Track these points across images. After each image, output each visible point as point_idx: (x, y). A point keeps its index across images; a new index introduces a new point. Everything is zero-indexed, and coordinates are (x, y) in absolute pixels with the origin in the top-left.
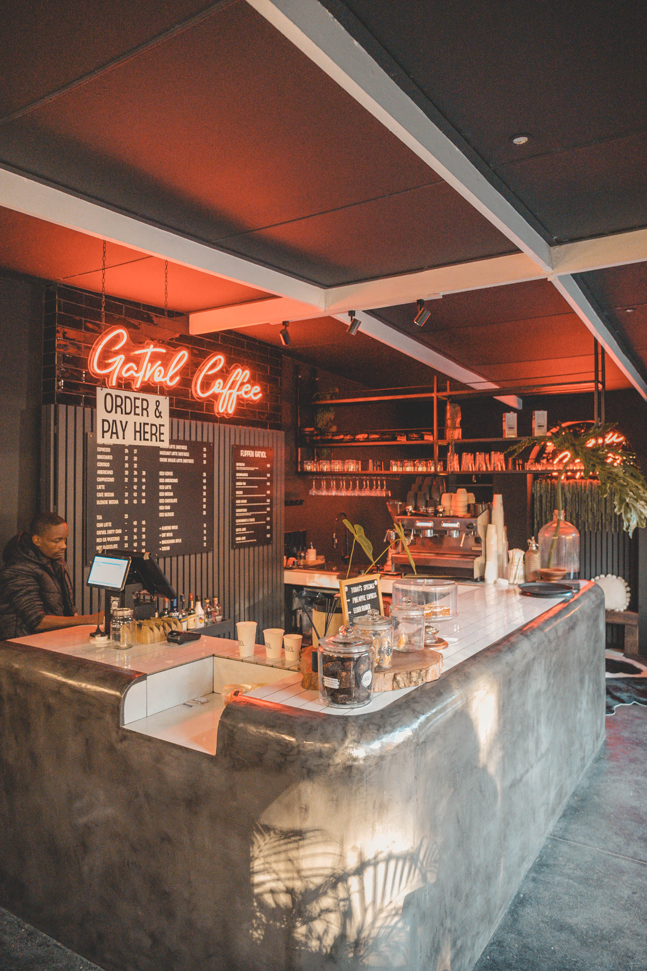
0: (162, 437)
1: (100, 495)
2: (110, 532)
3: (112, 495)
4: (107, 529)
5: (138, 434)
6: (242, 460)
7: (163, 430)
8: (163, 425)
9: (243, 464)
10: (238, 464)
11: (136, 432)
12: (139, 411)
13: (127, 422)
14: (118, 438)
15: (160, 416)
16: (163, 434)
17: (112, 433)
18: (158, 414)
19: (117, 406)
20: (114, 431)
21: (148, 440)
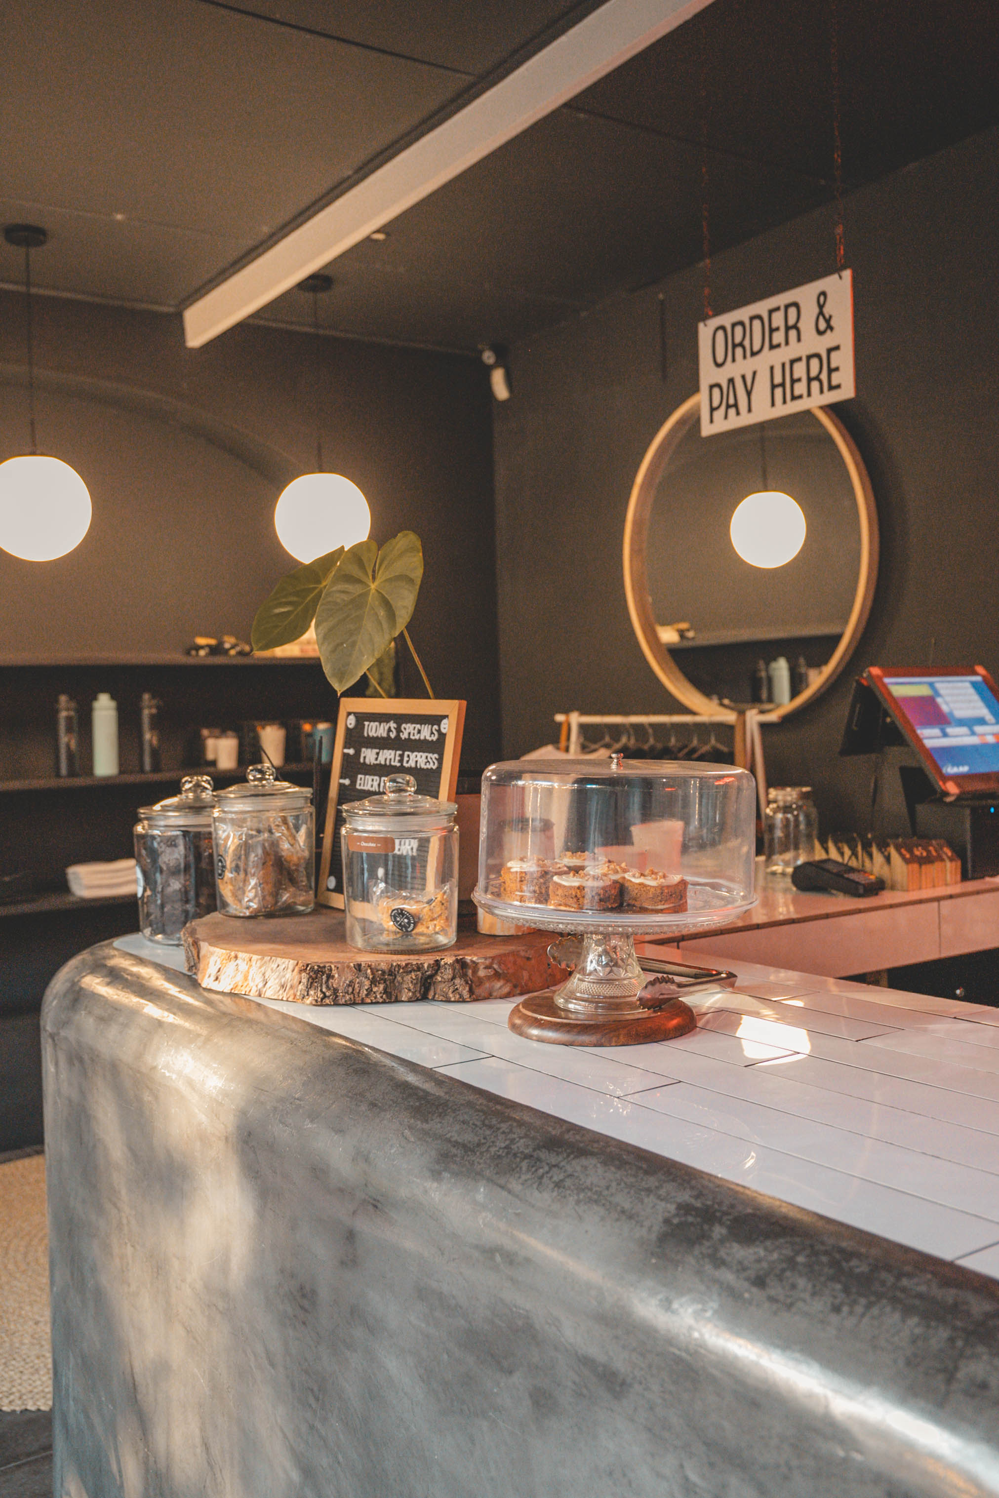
0: (836, 379)
5: (779, 392)
7: (836, 359)
8: (837, 348)
11: (774, 387)
12: (778, 337)
13: (755, 373)
14: (738, 413)
15: (830, 327)
16: (837, 369)
17: (728, 406)
18: (822, 325)
19: (734, 346)
20: (731, 401)
21: (800, 397)
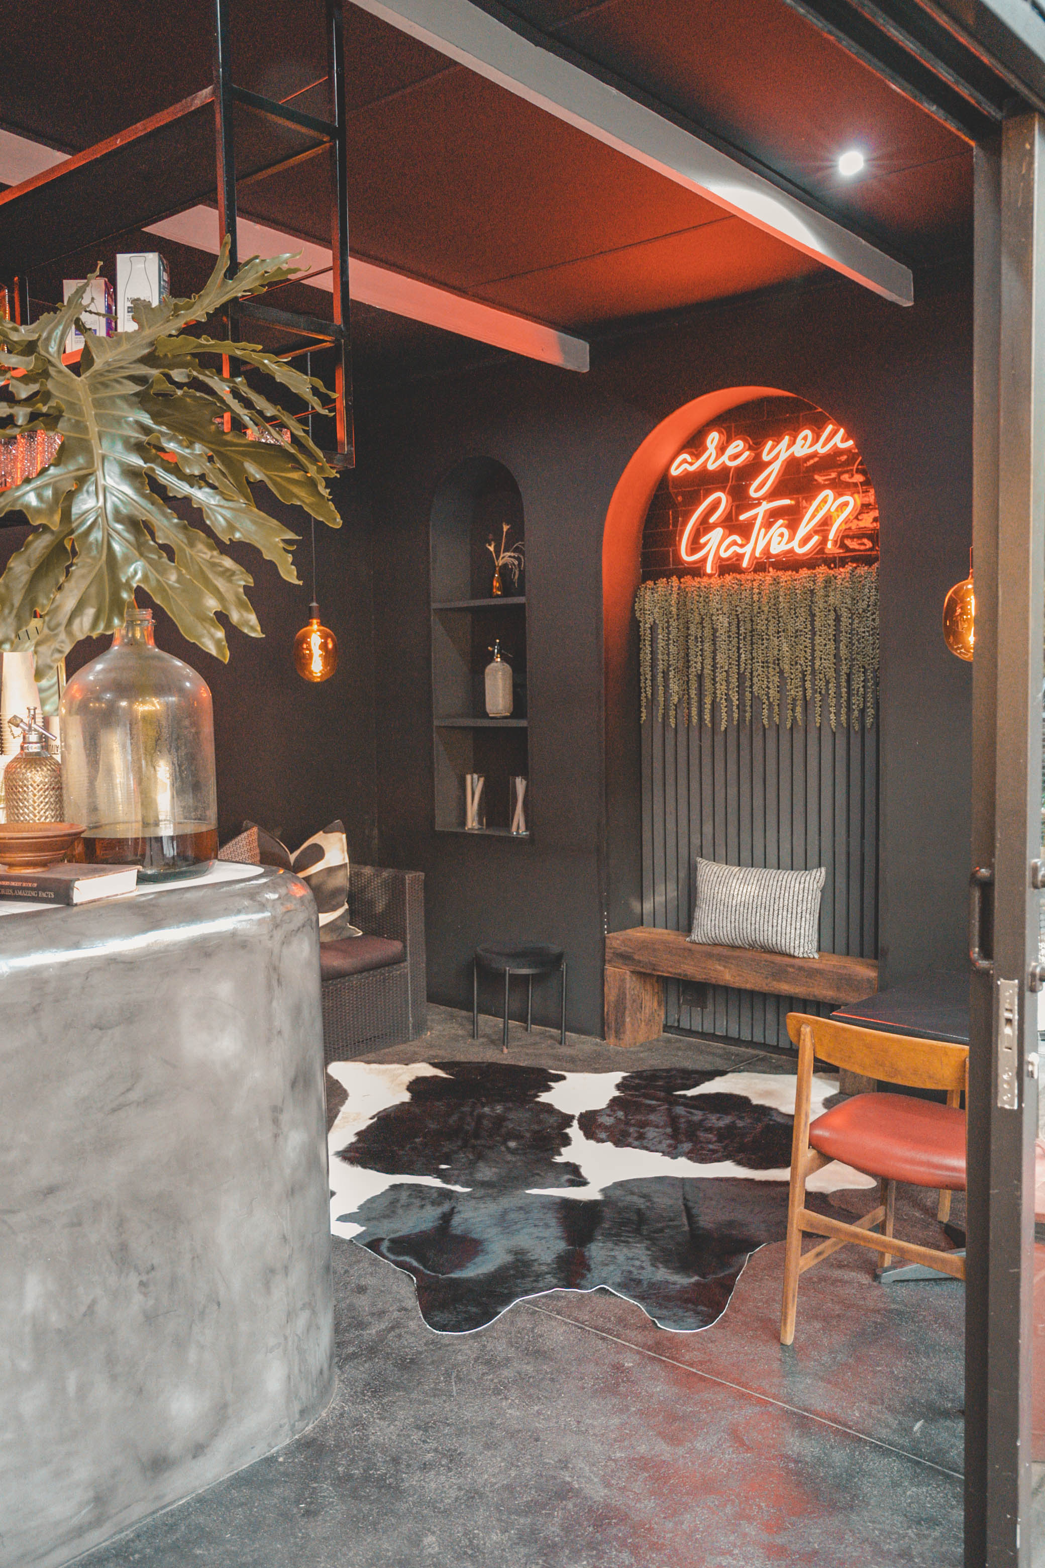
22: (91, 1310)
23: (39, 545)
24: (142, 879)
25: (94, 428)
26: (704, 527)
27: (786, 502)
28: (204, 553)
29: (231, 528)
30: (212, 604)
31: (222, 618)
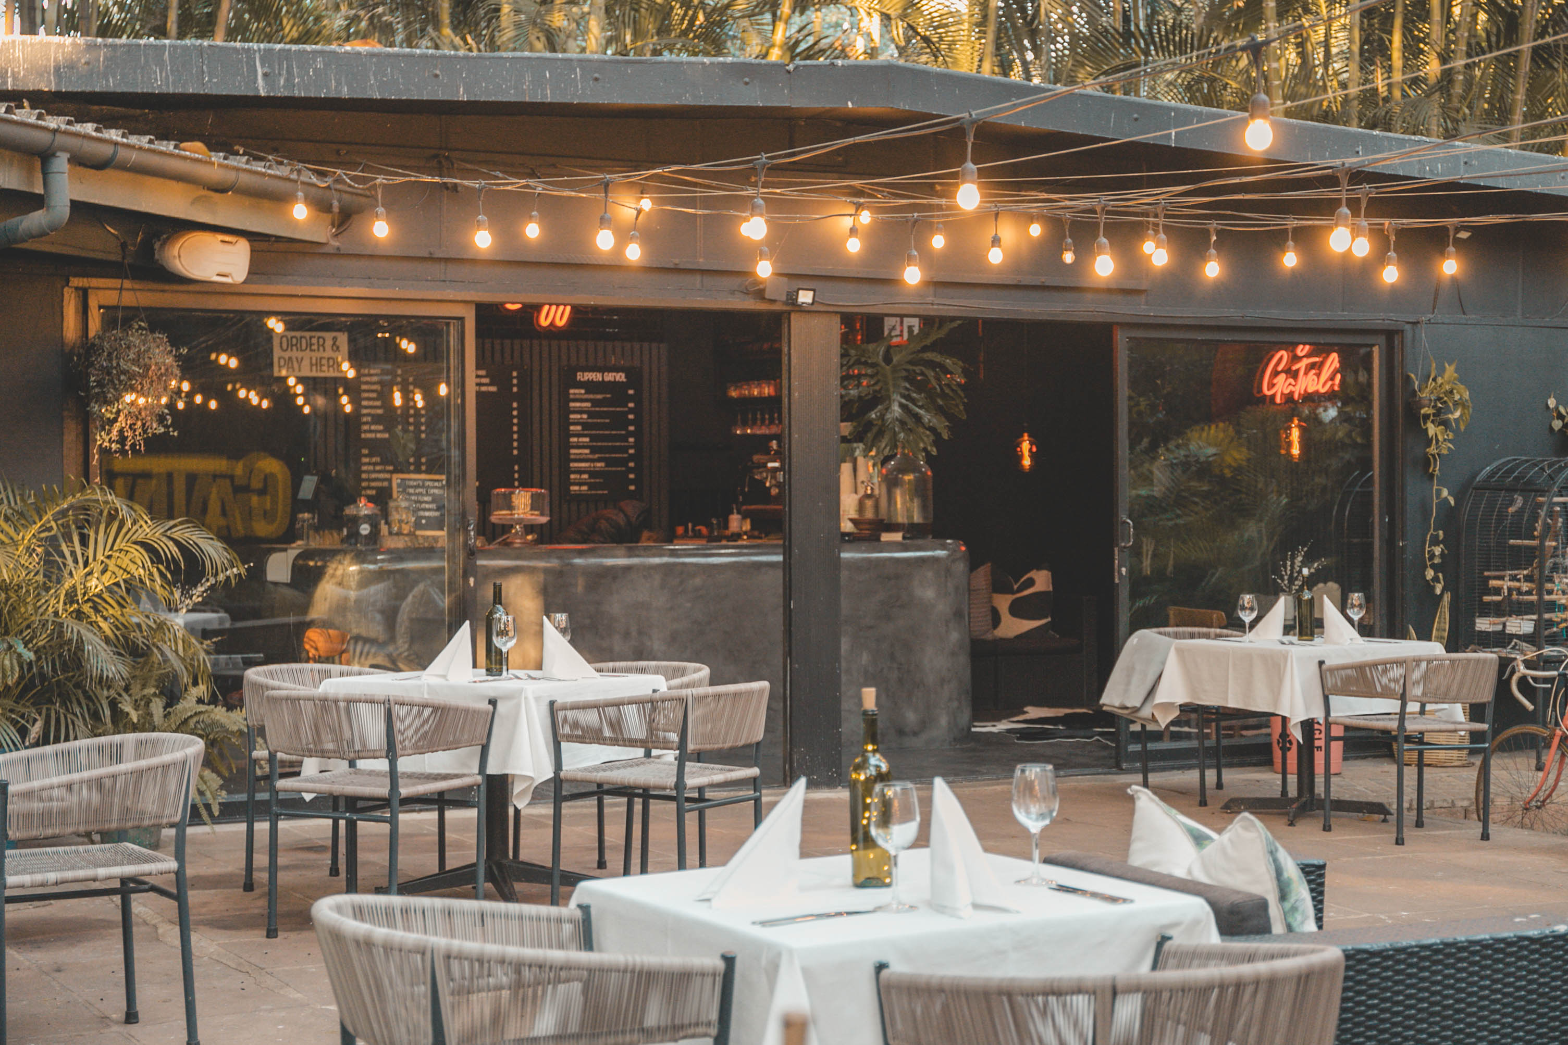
1: (366, 427)
2: (378, 468)
3: (381, 428)
4: (375, 464)
6: (581, 385)
9: (583, 391)
10: (572, 391)
12: (315, 347)
13: (302, 358)
15: (338, 350)
22: (881, 671)
23: (875, 430)
24: (904, 538)
25: (892, 389)
26: (1276, 373)
27: (1316, 359)
28: (921, 430)
29: (930, 421)
30: (922, 445)
31: (925, 450)
